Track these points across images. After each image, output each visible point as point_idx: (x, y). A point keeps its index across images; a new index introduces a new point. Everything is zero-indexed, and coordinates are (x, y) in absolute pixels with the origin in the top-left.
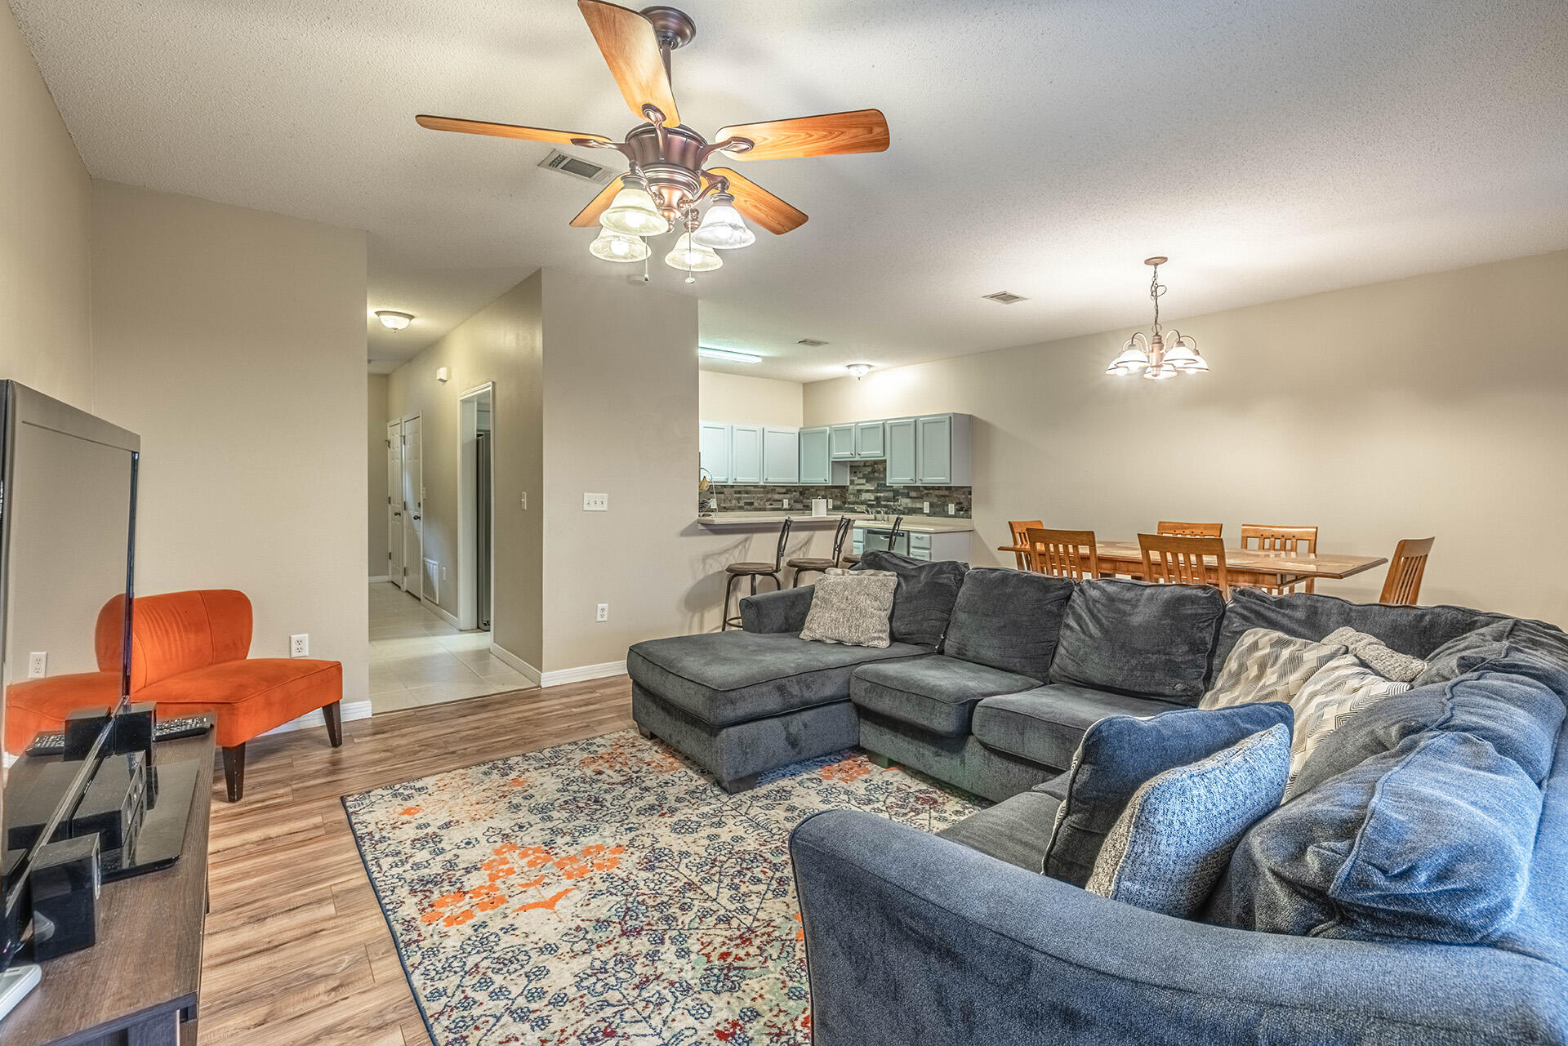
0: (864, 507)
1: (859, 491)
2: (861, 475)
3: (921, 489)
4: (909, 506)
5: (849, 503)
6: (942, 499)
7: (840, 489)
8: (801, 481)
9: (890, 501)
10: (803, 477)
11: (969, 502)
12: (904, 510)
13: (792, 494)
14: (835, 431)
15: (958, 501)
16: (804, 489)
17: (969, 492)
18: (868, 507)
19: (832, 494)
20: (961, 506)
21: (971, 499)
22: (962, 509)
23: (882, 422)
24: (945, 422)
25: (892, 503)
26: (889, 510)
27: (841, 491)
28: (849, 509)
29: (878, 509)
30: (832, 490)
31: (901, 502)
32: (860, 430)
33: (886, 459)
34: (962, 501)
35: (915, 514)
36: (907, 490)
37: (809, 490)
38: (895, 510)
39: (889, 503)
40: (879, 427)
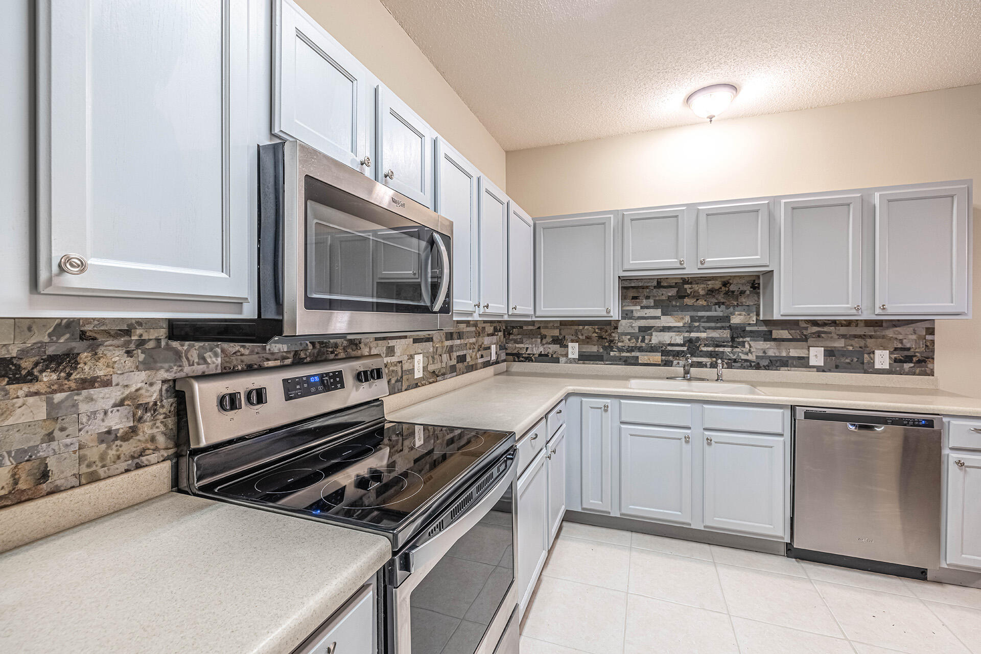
0: (657, 357)
1: (645, 330)
2: (651, 302)
3: (803, 325)
4: (771, 353)
5: (620, 350)
6: (857, 343)
7: (596, 327)
8: (538, 314)
9: (724, 346)
10: (542, 307)
11: (926, 346)
12: (759, 361)
13: (498, 335)
14: (632, 220)
15: (900, 346)
16: (510, 326)
17: (927, 329)
18: (669, 355)
19: (576, 335)
20: (906, 353)
21: (933, 342)
22: (908, 359)
23: (767, 202)
24: (952, 197)
25: (728, 350)
26: (719, 361)
27: (601, 329)
28: (620, 359)
29: (695, 359)
30: (576, 327)
31: (750, 346)
32: (703, 218)
33: (773, 271)
34: (908, 346)
35: (786, 368)
36: (766, 326)
37: (521, 327)
38: (735, 361)
39: (721, 349)
40: (757, 211)
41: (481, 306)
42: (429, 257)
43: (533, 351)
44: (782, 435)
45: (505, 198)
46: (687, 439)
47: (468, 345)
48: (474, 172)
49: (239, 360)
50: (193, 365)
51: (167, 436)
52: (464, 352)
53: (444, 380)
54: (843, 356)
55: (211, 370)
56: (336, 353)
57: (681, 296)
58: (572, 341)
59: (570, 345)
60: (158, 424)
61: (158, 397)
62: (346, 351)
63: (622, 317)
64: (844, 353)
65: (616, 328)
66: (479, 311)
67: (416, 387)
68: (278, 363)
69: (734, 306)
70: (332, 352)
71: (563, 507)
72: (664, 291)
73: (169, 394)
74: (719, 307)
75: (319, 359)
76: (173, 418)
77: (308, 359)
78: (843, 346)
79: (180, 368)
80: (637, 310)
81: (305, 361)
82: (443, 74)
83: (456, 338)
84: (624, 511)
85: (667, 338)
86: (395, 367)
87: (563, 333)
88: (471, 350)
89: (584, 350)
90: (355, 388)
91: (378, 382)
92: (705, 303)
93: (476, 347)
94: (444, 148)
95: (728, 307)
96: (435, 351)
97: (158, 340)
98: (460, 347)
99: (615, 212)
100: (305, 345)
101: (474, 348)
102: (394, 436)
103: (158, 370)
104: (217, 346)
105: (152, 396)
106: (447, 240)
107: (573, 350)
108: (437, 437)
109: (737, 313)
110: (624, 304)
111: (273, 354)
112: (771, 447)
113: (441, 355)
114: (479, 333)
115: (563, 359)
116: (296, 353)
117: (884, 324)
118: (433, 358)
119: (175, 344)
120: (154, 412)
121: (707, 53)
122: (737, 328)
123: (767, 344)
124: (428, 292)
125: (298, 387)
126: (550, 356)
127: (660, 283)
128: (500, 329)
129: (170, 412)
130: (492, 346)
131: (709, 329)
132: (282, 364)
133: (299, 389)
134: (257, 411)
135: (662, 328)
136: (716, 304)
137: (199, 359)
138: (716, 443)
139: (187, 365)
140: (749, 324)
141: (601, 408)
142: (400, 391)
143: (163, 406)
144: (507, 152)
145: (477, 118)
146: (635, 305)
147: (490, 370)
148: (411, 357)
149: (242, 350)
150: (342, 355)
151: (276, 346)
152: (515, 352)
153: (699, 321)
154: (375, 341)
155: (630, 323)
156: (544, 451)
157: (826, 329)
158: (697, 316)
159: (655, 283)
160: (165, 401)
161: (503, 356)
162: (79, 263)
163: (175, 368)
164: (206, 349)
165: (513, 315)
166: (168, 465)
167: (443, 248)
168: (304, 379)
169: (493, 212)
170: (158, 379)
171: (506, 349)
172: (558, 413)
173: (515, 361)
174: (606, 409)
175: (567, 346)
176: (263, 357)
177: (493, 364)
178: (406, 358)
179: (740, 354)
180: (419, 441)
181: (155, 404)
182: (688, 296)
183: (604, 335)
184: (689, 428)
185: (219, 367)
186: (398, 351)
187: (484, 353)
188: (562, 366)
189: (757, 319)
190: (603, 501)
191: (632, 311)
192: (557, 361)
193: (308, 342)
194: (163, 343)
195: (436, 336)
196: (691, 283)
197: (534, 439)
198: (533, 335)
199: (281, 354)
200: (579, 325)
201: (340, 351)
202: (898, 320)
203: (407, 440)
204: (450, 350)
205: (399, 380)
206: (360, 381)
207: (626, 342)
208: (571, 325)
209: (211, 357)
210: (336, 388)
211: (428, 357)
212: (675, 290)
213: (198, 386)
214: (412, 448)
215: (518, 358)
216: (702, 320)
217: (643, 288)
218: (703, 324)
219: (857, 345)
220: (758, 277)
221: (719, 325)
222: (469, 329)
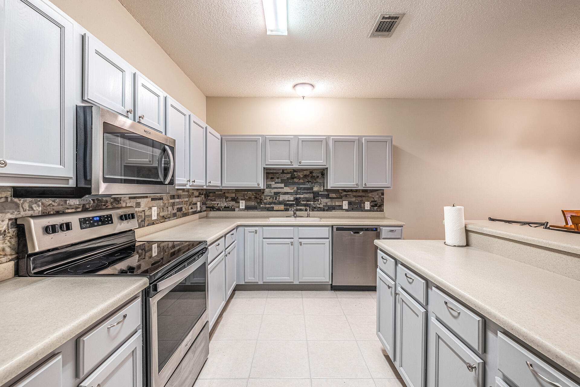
0: (282, 207)
1: (277, 194)
2: (280, 180)
3: (341, 191)
4: (329, 204)
5: (265, 204)
6: (360, 199)
7: (254, 192)
8: (223, 185)
9: (311, 201)
10: (225, 182)
11: (381, 200)
12: (324, 207)
13: (201, 197)
14: (270, 140)
15: (373, 200)
16: (208, 192)
17: (382, 193)
18: (287, 206)
19: (244, 196)
20: (375, 203)
21: (383, 198)
22: (376, 205)
23: (325, 137)
24: (386, 142)
25: (312, 203)
26: (308, 208)
27: (256, 194)
28: (265, 208)
29: (298, 208)
30: (244, 193)
31: (321, 201)
32: (300, 142)
33: (328, 168)
34: (376, 200)
35: (334, 210)
36: (327, 192)
37: (215, 193)
38: (315, 208)
39: (309, 203)
40: (322, 141)
41: (191, 181)
42: (163, 157)
43: (221, 205)
44: (328, 238)
45: (204, 125)
46: (292, 244)
47: (184, 202)
48: (187, 112)
49: (52, 209)
50: (26, 211)
51: (12, 248)
52: (182, 206)
53: (169, 221)
54: (354, 204)
55: (36, 213)
56: (106, 205)
57: (293, 178)
58: (242, 200)
59: (241, 201)
60: (7, 242)
61: (7, 228)
62: (113, 205)
63: (266, 187)
64: (355, 203)
65: (263, 193)
66: (190, 184)
67: (153, 224)
68: (73, 210)
69: (315, 183)
70: (104, 205)
71: (235, 282)
72: (285, 175)
73: (12, 226)
74: (309, 183)
75: (97, 208)
76: (15, 239)
77: (91, 209)
78: (355, 200)
79: (19, 213)
80: (273, 184)
81: (89, 209)
82: (169, 55)
83: (177, 198)
84: (264, 281)
85: (286, 197)
86: (141, 214)
87: (237, 195)
88: (185, 205)
89: (248, 204)
90: (119, 224)
91: (132, 220)
92: (303, 181)
93: (188, 203)
94: (171, 101)
95: (312, 183)
96: (164, 205)
97: (6, 198)
98: (179, 203)
99: (262, 136)
100: (89, 201)
101: (187, 204)
102: (140, 250)
103: (6, 213)
104: (39, 201)
105: (3, 227)
106: (173, 149)
107: (242, 204)
108: (165, 251)
109: (316, 186)
110: (267, 181)
111: (71, 205)
112: (324, 244)
113: (167, 207)
114: (190, 195)
115: (237, 209)
116: (84, 205)
117: (368, 191)
118: (163, 209)
119: (16, 200)
120: (4, 235)
121: (299, 70)
122: (316, 193)
123: (327, 200)
124: (162, 175)
125: (87, 222)
126: (230, 208)
127: (283, 171)
128: (202, 194)
129: (13, 236)
130: (198, 203)
131: (305, 193)
132: (76, 211)
133: (88, 224)
134: (65, 234)
135: (284, 193)
136: (307, 182)
137: (29, 208)
138: (304, 244)
139: (23, 211)
140: (321, 191)
141: (254, 232)
142: (143, 226)
143: (9, 233)
144: (207, 97)
145: (189, 79)
146: (272, 182)
147: (197, 216)
148: (150, 208)
149: (53, 203)
150: (110, 207)
151: (72, 202)
152: (211, 206)
153: (300, 190)
154: (129, 199)
155: (270, 190)
156: (224, 252)
157: (349, 193)
158: (299, 187)
159: (281, 171)
160: (10, 230)
161: (204, 208)
162: (3, 162)
163: (16, 212)
164: (33, 203)
165: (209, 186)
166: (12, 263)
167: (170, 152)
168: (91, 218)
169: (197, 133)
170: (6, 218)
171: (206, 204)
172: (232, 235)
173: (211, 211)
174: (256, 232)
175: (239, 202)
176: (65, 207)
177: (198, 212)
178: (147, 208)
179: (317, 205)
180: (155, 253)
181: (5, 231)
182: (296, 178)
183: (258, 196)
184: (293, 238)
185: (40, 212)
186: (142, 205)
187: (193, 206)
188: (237, 213)
189: (323, 189)
190: (255, 277)
191: (271, 185)
192: (234, 210)
193: (90, 200)
194: (9, 199)
195: (165, 196)
196: (297, 172)
197: (218, 245)
198: (221, 197)
199: (75, 206)
200: (245, 192)
201: (109, 204)
202: (373, 190)
203: (148, 253)
204: (173, 204)
205: (144, 221)
206: (122, 220)
207: (268, 200)
208: (241, 192)
209: (35, 207)
210: (109, 223)
211: (160, 208)
212: (290, 175)
213: (33, 221)
214: (151, 257)
215: (213, 209)
216: (302, 189)
217: (276, 173)
218: (302, 191)
219: (359, 200)
220: (324, 170)
221: (308, 191)
222: (184, 193)
